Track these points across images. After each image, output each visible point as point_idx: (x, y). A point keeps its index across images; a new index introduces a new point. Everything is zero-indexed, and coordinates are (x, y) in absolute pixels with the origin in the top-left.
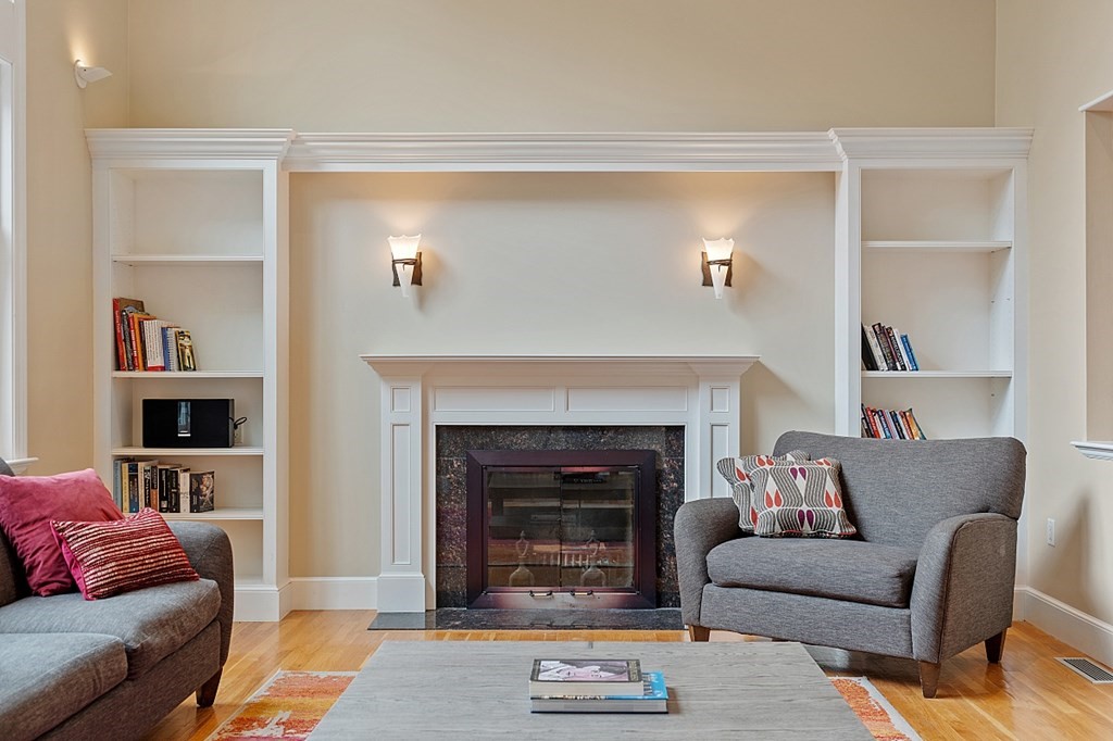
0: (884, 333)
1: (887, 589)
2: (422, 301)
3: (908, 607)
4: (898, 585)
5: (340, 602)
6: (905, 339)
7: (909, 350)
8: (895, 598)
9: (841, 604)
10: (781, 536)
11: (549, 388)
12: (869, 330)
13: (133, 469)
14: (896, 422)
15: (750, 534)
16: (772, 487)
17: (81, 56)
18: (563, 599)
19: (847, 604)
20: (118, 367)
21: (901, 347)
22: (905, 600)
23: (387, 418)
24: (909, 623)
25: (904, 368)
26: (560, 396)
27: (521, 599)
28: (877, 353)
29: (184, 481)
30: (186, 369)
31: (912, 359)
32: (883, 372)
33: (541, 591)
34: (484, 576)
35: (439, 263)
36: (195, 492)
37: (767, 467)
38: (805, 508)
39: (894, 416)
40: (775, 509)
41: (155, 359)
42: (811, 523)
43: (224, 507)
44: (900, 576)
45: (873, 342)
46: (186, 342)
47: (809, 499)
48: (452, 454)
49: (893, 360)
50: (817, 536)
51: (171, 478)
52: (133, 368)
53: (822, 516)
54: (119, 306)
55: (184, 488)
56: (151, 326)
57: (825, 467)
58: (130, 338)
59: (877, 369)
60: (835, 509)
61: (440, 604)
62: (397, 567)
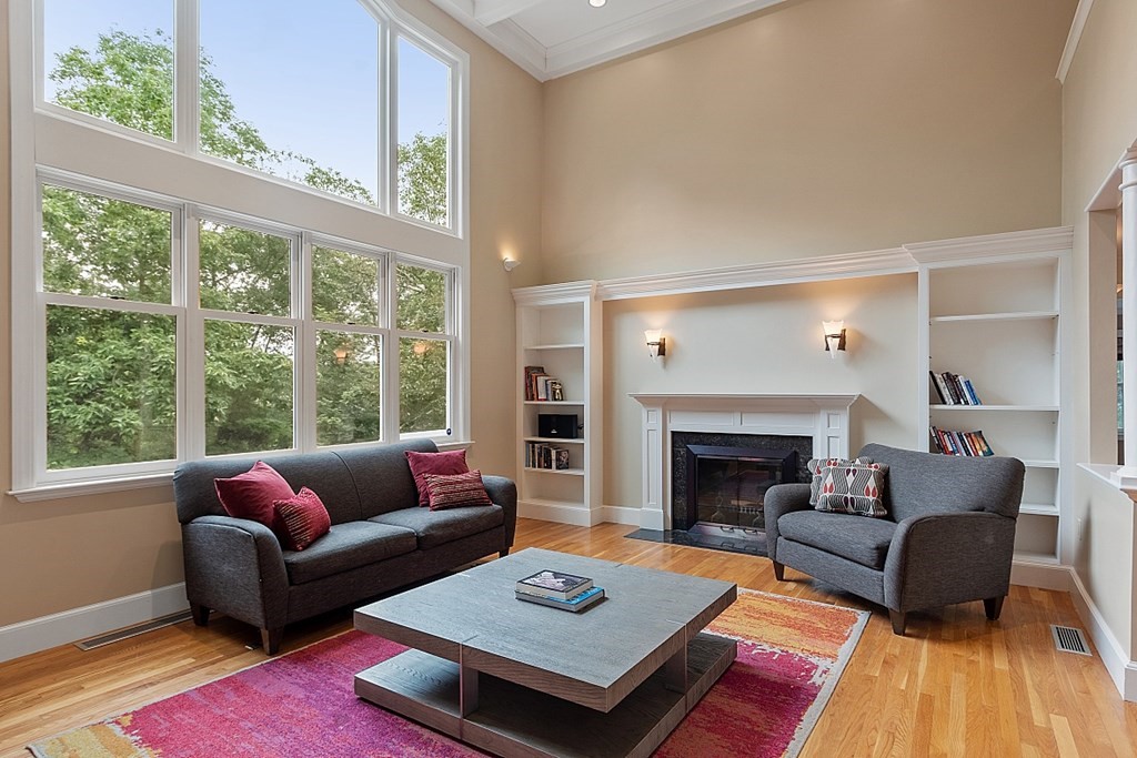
0: (951, 379)
1: (869, 556)
2: (665, 364)
3: (882, 570)
4: (875, 554)
5: (624, 521)
6: (968, 383)
7: (971, 390)
8: (873, 564)
9: (845, 561)
10: (832, 512)
11: (732, 412)
12: (938, 377)
13: (533, 447)
14: (962, 440)
15: (812, 508)
16: (830, 480)
17: (509, 255)
18: (739, 534)
19: (848, 562)
20: (527, 399)
21: (964, 388)
22: (880, 566)
23: (645, 426)
24: (882, 581)
25: (967, 403)
26: (738, 416)
27: (716, 530)
28: (946, 393)
29: (553, 453)
30: (556, 400)
31: (973, 397)
32: (950, 406)
33: (727, 527)
34: (696, 514)
35: (674, 343)
36: (558, 459)
37: (832, 467)
38: (849, 496)
39: (960, 436)
40: (828, 494)
41: (542, 396)
42: (853, 506)
43: (573, 468)
44: (877, 548)
45: (942, 385)
46: (558, 387)
47: (853, 490)
48: (680, 447)
49: (958, 397)
50: (859, 514)
51: (549, 452)
52: (533, 399)
53: (860, 501)
54: (528, 370)
55: (554, 457)
56: (541, 380)
57: (873, 469)
58: (531, 385)
59: (944, 403)
60: (871, 498)
61: (674, 527)
62: (650, 505)
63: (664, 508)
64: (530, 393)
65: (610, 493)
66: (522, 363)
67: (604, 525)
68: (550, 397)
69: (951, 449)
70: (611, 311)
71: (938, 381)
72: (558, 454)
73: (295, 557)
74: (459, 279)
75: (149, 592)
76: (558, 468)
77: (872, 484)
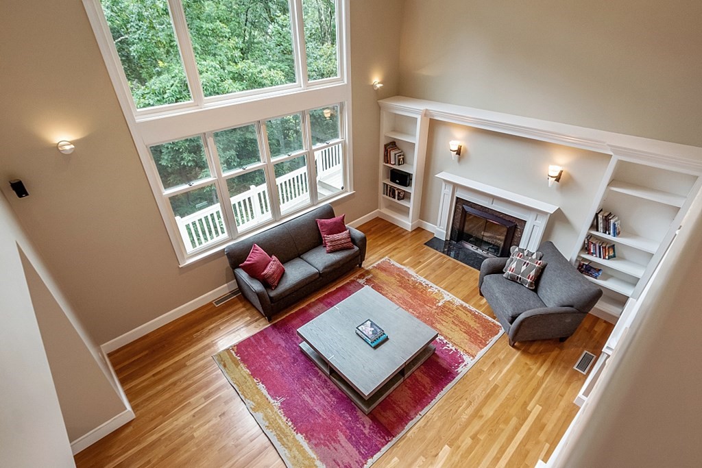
0: (606, 220)
2: (459, 160)
3: (511, 325)
5: (428, 229)
6: (614, 225)
7: (614, 229)
8: (510, 319)
10: (509, 280)
11: (489, 197)
12: (600, 217)
13: (387, 187)
14: (599, 249)
15: (503, 273)
16: (514, 266)
17: (376, 79)
18: (480, 252)
20: (385, 163)
21: (612, 227)
22: (511, 323)
23: (443, 191)
25: (609, 234)
26: (491, 200)
27: (470, 247)
28: (601, 226)
30: (399, 165)
31: (614, 232)
32: (600, 233)
33: (475, 247)
34: (462, 237)
35: (466, 151)
36: (398, 196)
37: (518, 258)
38: (520, 276)
39: (600, 247)
40: (510, 273)
42: (520, 281)
44: (512, 317)
45: (600, 221)
46: (401, 157)
47: (523, 274)
48: (459, 205)
49: (606, 230)
50: (521, 285)
51: (394, 191)
52: (388, 163)
53: (524, 280)
54: (386, 146)
55: (397, 193)
56: (393, 153)
57: (537, 265)
58: (387, 156)
59: (597, 230)
60: (529, 280)
61: (451, 239)
62: (440, 228)
63: (447, 230)
64: (387, 160)
65: (423, 214)
66: (383, 142)
67: (419, 230)
68: (397, 163)
69: (592, 251)
70: (434, 126)
71: (599, 219)
72: (399, 193)
73: (273, 294)
74: (346, 107)
75: (226, 285)
76: (398, 199)
77: (533, 273)
